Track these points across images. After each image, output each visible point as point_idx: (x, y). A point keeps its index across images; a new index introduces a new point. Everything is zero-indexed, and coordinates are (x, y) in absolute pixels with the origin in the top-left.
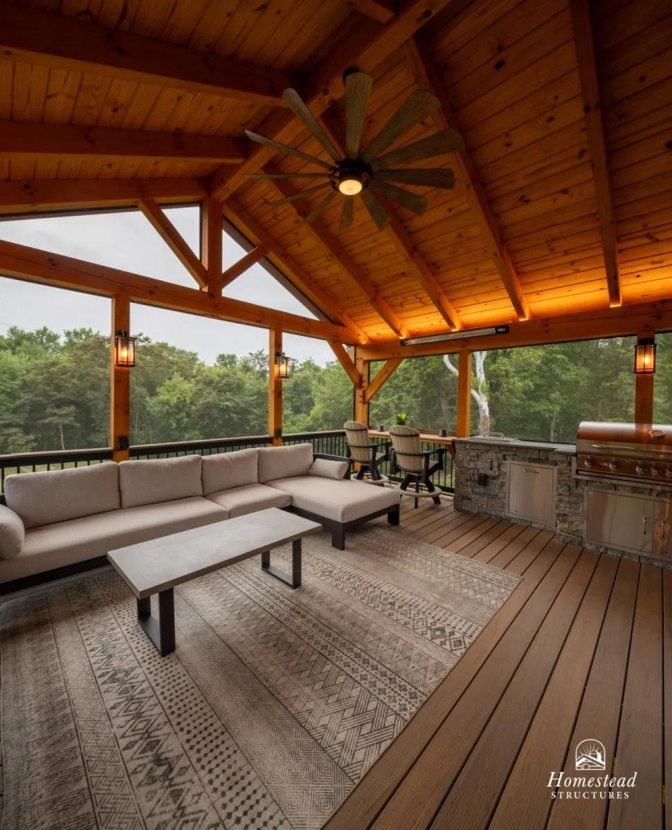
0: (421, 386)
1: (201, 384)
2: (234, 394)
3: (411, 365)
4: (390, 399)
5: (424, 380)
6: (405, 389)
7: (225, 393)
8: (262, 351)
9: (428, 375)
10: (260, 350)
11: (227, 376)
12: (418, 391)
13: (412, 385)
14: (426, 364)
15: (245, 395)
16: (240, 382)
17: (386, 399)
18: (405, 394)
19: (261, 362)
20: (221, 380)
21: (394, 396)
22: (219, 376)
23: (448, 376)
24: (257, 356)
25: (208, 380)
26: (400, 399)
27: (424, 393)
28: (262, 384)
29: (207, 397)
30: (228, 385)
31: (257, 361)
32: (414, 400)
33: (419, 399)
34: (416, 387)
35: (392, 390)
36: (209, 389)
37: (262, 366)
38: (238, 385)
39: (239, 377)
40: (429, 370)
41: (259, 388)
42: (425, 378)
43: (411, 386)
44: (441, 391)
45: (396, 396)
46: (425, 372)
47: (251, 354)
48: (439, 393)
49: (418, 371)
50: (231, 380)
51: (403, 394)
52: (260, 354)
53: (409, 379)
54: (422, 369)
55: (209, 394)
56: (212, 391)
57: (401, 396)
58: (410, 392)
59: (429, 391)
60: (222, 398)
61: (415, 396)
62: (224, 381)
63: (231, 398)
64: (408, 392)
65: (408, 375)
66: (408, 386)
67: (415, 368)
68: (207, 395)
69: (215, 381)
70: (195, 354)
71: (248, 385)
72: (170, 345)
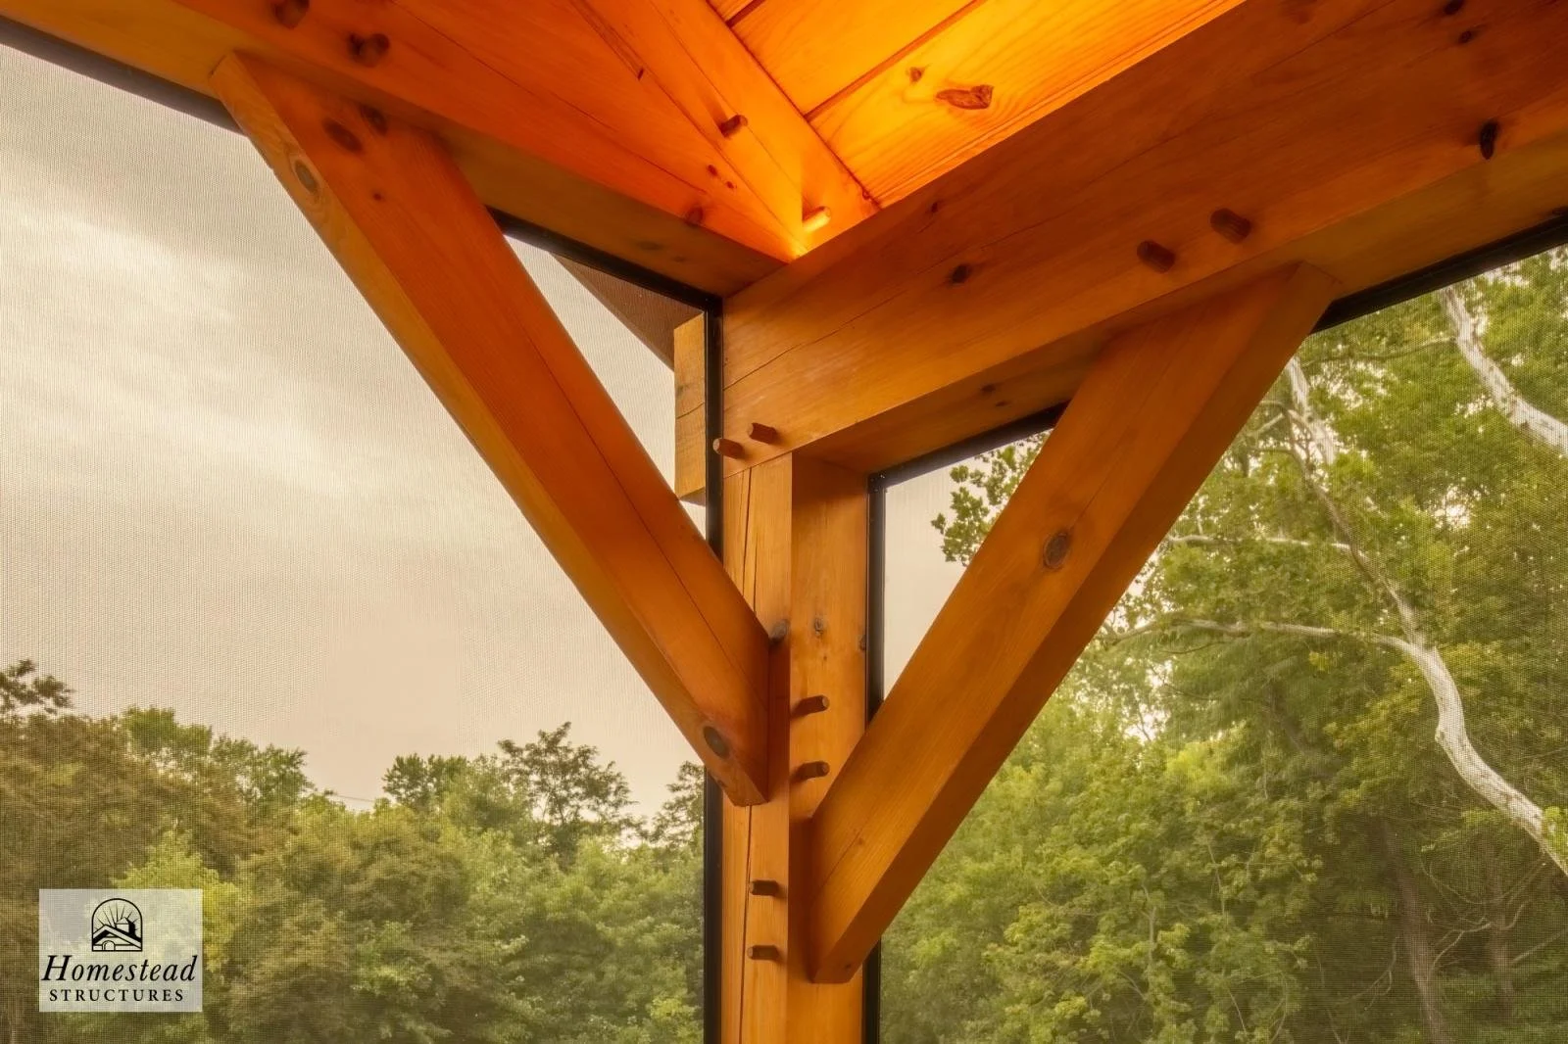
0: (1309, 878)
1: (279, 884)
2: (420, 927)
3: (1256, 774)
4: (1147, 946)
5: (1326, 851)
6: (1225, 892)
7: (379, 925)
8: (561, 733)
9: (1345, 817)
10: (551, 730)
11: (392, 845)
12: (1294, 905)
13: (1264, 872)
14: (1332, 769)
15: (471, 933)
16: (453, 874)
17: (1127, 944)
18: (1224, 918)
19: (553, 781)
20: (365, 865)
21: (1167, 928)
22: (356, 846)
23: (1459, 823)
24: (535, 760)
25: (303, 866)
26: (1197, 943)
27: (1317, 915)
28: (557, 884)
29: (300, 944)
30: (399, 886)
31: (535, 777)
32: (1270, 947)
33: (1300, 945)
34: (1282, 883)
35: (1156, 901)
36: (311, 908)
37: (558, 803)
38: (443, 885)
39: (449, 848)
40: (1352, 797)
41: (539, 902)
42: (1330, 837)
43: (1255, 877)
44: (1412, 903)
45: (1180, 930)
46: (1330, 810)
47: (508, 746)
48: (1397, 917)
49: (1294, 803)
50: (406, 866)
51: (1214, 918)
52: (552, 744)
53: (1244, 847)
54: (1314, 792)
55: (307, 927)
56: (320, 914)
57: (1206, 929)
58: (1251, 907)
59: (1348, 900)
60: (367, 947)
61: (1276, 931)
62: (375, 872)
63: (406, 943)
64: (1242, 911)
65: (1242, 826)
66: (1241, 878)
67: (1278, 791)
68: (299, 937)
69: (339, 868)
70: (292, 760)
71: (483, 886)
72: (183, 721)
